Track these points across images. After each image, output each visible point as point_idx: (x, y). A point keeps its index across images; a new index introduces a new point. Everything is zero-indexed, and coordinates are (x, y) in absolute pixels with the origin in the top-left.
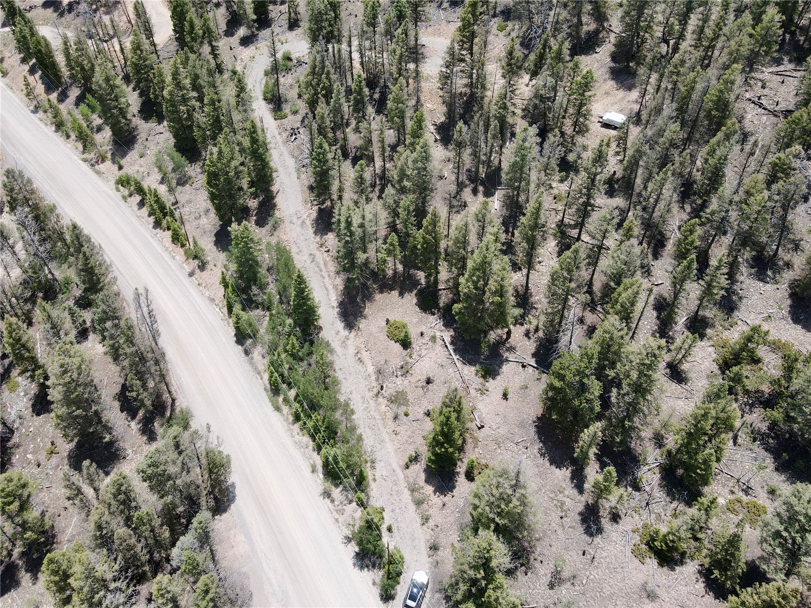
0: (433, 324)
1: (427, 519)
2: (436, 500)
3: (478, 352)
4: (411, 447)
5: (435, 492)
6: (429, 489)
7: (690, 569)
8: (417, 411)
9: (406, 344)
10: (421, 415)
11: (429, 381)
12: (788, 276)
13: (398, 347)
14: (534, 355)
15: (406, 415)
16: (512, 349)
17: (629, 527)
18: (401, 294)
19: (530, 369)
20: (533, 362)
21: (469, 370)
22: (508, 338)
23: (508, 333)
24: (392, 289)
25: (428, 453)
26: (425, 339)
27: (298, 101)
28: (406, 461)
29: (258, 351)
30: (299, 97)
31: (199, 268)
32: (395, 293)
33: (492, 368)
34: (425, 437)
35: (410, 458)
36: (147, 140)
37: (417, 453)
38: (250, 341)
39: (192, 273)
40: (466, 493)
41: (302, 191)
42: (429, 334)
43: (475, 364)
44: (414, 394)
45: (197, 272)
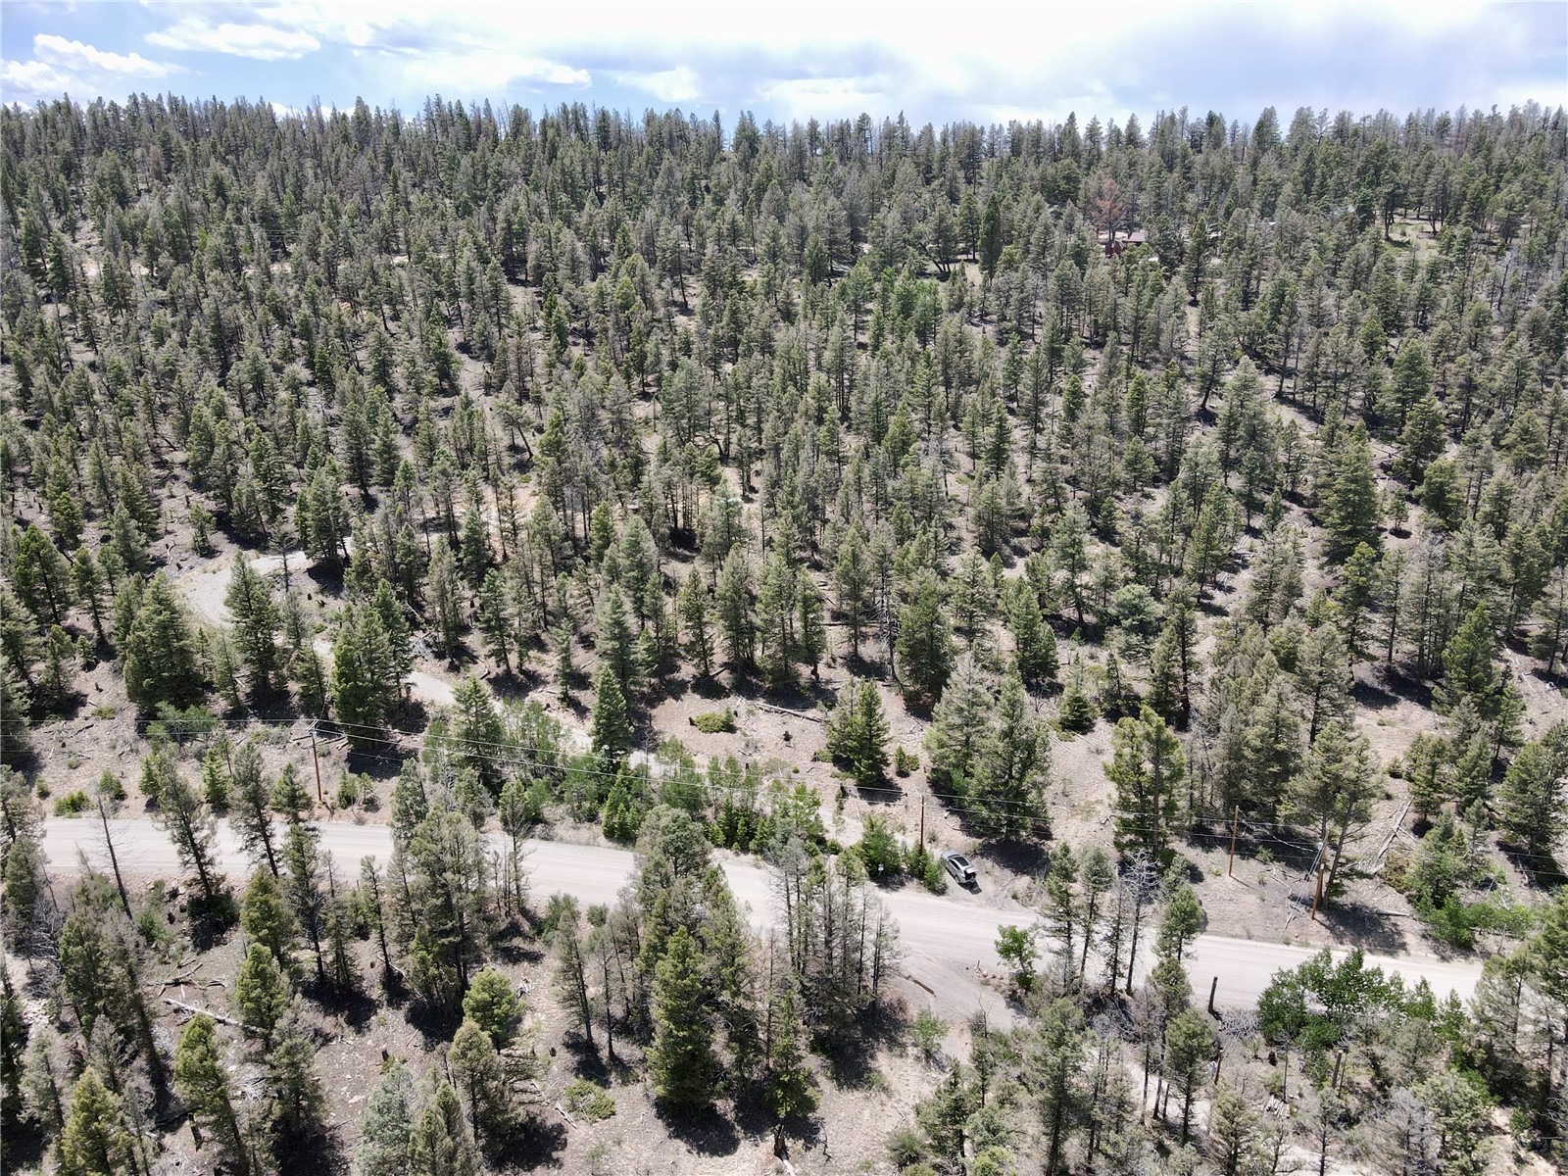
0: (738, 703)
1: (904, 828)
2: (896, 809)
3: (805, 698)
4: (830, 790)
5: (887, 804)
6: (881, 808)
7: (1100, 723)
8: (804, 762)
9: (729, 728)
10: (811, 764)
11: (787, 738)
12: (967, 545)
13: (723, 735)
14: (853, 674)
15: (796, 772)
16: (828, 682)
18: (677, 698)
20: (857, 679)
21: (811, 713)
22: (817, 676)
23: (814, 672)
24: (663, 699)
25: (850, 784)
26: (743, 716)
27: (324, 610)
28: (836, 804)
29: (560, 830)
30: (323, 604)
31: (366, 810)
32: (670, 701)
33: (829, 699)
34: (834, 776)
35: (838, 797)
36: (64, 745)
37: (842, 788)
38: (540, 827)
39: (360, 822)
40: (914, 787)
41: (441, 679)
42: (742, 711)
43: (814, 705)
44: (785, 754)
45: (369, 815)
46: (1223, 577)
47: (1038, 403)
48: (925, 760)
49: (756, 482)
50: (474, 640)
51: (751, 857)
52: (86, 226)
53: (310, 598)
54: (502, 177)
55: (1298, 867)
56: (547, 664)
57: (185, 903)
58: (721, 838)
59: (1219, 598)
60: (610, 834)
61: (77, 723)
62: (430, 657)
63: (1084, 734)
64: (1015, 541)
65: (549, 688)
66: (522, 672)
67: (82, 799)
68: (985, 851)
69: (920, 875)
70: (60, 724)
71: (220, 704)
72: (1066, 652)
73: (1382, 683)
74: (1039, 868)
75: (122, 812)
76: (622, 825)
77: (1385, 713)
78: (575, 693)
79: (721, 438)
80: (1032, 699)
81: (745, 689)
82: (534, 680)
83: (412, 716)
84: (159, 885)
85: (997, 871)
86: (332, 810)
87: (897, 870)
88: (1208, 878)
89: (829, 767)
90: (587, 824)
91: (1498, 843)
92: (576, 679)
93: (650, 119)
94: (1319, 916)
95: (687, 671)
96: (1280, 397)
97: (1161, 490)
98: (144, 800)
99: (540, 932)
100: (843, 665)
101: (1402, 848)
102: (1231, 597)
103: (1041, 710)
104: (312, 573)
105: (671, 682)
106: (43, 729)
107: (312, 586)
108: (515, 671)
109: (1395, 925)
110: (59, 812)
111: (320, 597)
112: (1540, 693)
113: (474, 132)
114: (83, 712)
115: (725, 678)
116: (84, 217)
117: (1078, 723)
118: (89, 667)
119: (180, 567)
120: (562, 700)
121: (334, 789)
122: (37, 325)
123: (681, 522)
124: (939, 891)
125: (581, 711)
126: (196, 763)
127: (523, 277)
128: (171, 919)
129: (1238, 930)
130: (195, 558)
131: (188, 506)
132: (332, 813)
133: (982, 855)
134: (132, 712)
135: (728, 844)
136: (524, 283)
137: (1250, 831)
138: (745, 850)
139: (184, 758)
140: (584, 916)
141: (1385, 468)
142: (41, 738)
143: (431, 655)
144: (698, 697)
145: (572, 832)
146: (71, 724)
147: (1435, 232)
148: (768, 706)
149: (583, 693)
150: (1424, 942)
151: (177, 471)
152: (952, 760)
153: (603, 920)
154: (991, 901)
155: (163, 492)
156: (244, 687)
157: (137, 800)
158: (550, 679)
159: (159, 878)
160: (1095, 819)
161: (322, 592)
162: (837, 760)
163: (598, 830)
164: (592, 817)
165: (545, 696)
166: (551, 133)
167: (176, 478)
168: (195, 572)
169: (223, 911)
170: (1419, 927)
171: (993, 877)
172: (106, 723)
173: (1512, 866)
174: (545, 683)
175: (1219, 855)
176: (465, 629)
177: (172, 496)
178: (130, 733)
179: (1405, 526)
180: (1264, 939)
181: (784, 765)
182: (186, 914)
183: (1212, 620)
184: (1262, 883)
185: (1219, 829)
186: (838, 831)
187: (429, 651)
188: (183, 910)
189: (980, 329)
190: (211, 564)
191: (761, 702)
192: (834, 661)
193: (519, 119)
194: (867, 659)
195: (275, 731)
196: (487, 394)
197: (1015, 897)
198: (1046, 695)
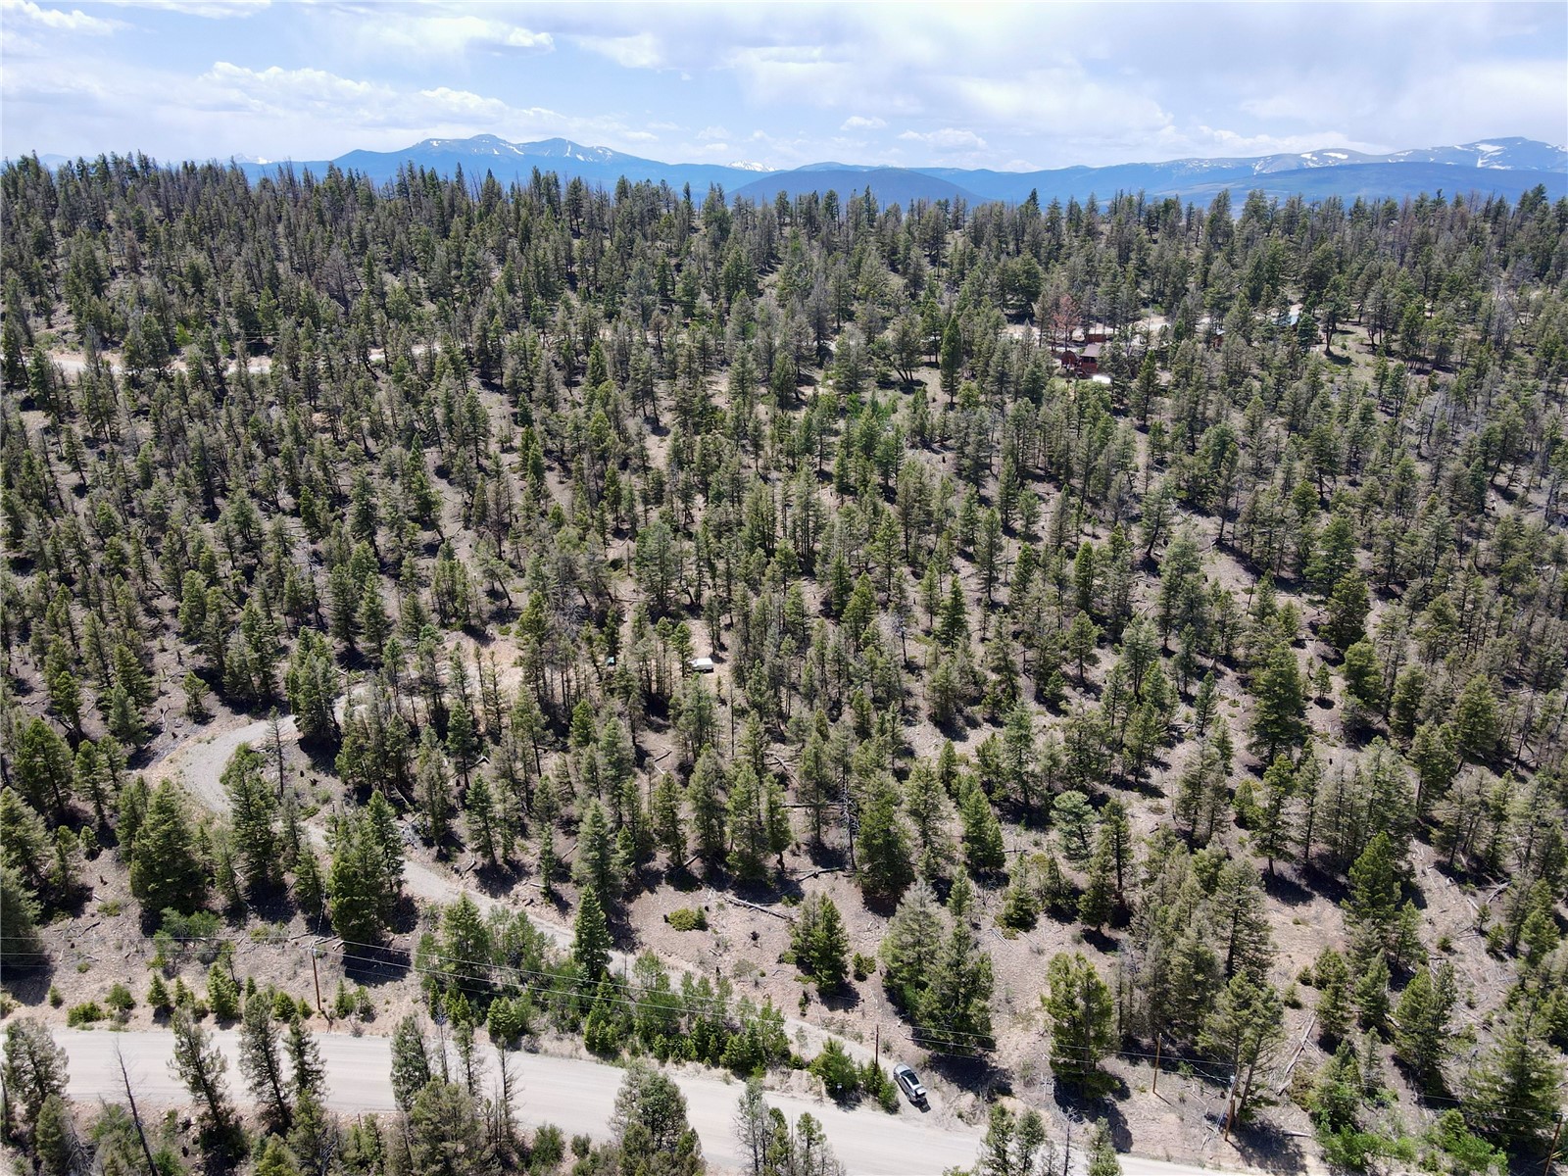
0: (709, 896)
1: (861, 1037)
2: (853, 1016)
3: (771, 892)
4: (793, 996)
5: (846, 1011)
6: (840, 1014)
7: (1042, 920)
8: (770, 964)
9: (701, 925)
10: (776, 967)
11: (755, 937)
12: (923, 715)
13: (696, 934)
14: (816, 863)
15: (763, 975)
16: (794, 871)
17: (989, 926)
18: (652, 891)
19: (824, 876)
20: (819, 869)
21: (778, 908)
22: (783, 865)
23: (780, 862)
24: (639, 892)
25: (812, 987)
26: (714, 910)
27: (317, 789)
28: (799, 1010)
29: (546, 1041)
30: (314, 783)
31: (363, 1020)
32: (646, 894)
33: (794, 894)
34: (797, 979)
35: (801, 1005)
36: (73, 946)
37: (805, 994)
38: (525, 1039)
39: (358, 1033)
40: (870, 990)
41: (430, 869)
42: (713, 905)
43: (779, 900)
44: (752, 956)
45: (365, 1026)
46: (1160, 752)
47: (994, 547)
48: (881, 965)
49: (727, 638)
50: (461, 825)
51: (721, 1071)
52: (62, 308)
53: (302, 774)
54: (477, 267)
55: (1215, 1084)
56: (529, 853)
57: (197, 1134)
58: (694, 1053)
59: (1156, 776)
60: (591, 1047)
61: (84, 920)
62: (419, 844)
63: (1027, 931)
64: (968, 710)
65: (532, 880)
66: (507, 861)
67: (93, 1008)
68: (934, 1064)
69: (876, 1092)
70: (69, 922)
71: (219, 900)
72: (1014, 839)
73: (1299, 877)
74: (982, 1084)
75: (132, 1023)
76: (603, 1040)
77: (1301, 910)
78: (557, 886)
79: (692, 591)
80: (980, 891)
81: (716, 879)
82: (518, 871)
83: (404, 913)
84: (172, 1115)
85: (945, 1086)
86: (331, 1020)
87: (855, 1087)
88: (1135, 1095)
89: (792, 969)
90: (570, 1034)
91: (1394, 1058)
92: (558, 870)
93: (623, 190)
94: (1231, 1138)
95: (661, 860)
96: (1221, 545)
97: (1106, 651)
98: (150, 1010)
99: (528, 1164)
100: (806, 852)
101: (1308, 1062)
102: (1166, 775)
103: (988, 903)
104: (303, 744)
105: (648, 872)
106: (53, 928)
107: (302, 760)
108: (500, 861)
109: (1297, 1146)
110: (72, 1022)
111: (312, 775)
112: (1440, 888)
113: (447, 210)
114: (91, 907)
115: (696, 867)
116: (59, 298)
117: (1020, 921)
118: (92, 855)
119: (175, 736)
120: (545, 895)
121: (332, 998)
122: (25, 461)
123: (654, 686)
124: (892, 1108)
125: (563, 907)
126: (200, 966)
127: (497, 381)
128: (185, 1152)
129: (1160, 1152)
130: (189, 725)
131: (180, 662)
132: (331, 1023)
133: (931, 1068)
134: (135, 910)
135: (700, 1059)
136: (499, 389)
137: (1173, 1042)
138: (716, 1064)
139: (188, 959)
140: (568, 1145)
141: (1314, 627)
142: (51, 937)
143: (420, 843)
144: (672, 889)
145: (556, 1043)
146: (79, 922)
147: (1373, 345)
148: (736, 900)
149: (565, 885)
150: (1323, 1165)
151: (168, 619)
152: (905, 974)
153: (586, 1151)
154: (938, 1121)
155: (155, 644)
156: (241, 880)
157: (145, 1011)
158: (533, 869)
159: (171, 1108)
160: (1034, 1030)
161: (313, 767)
162: (800, 963)
163: (580, 1041)
164: (575, 1028)
165: (528, 888)
166: (524, 212)
167: (167, 627)
168: (190, 741)
169: (233, 1146)
170: (1319, 1149)
171: (943, 1095)
172: (111, 921)
173: (1404, 1082)
174: (529, 874)
175: (1144, 1069)
176: (452, 812)
177: (164, 650)
178: (134, 930)
179: (1328, 696)
180: (1181, 1161)
181: (752, 967)
182: (198, 1146)
183: (1149, 802)
184: (1182, 1100)
185: (1146, 1041)
186: (802, 1046)
187: (417, 837)
188: (195, 1142)
189: (940, 457)
190: (205, 732)
191: (730, 895)
192: (798, 847)
193: (492, 193)
194: (828, 845)
195: (274, 928)
196: (466, 528)
197: (960, 1116)
198: (993, 887)
